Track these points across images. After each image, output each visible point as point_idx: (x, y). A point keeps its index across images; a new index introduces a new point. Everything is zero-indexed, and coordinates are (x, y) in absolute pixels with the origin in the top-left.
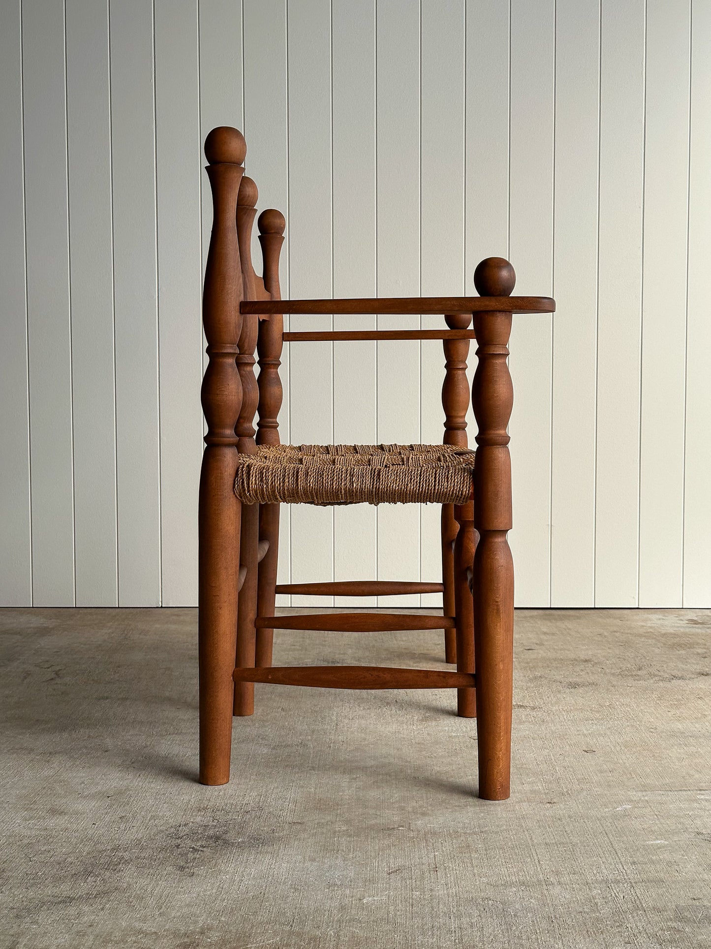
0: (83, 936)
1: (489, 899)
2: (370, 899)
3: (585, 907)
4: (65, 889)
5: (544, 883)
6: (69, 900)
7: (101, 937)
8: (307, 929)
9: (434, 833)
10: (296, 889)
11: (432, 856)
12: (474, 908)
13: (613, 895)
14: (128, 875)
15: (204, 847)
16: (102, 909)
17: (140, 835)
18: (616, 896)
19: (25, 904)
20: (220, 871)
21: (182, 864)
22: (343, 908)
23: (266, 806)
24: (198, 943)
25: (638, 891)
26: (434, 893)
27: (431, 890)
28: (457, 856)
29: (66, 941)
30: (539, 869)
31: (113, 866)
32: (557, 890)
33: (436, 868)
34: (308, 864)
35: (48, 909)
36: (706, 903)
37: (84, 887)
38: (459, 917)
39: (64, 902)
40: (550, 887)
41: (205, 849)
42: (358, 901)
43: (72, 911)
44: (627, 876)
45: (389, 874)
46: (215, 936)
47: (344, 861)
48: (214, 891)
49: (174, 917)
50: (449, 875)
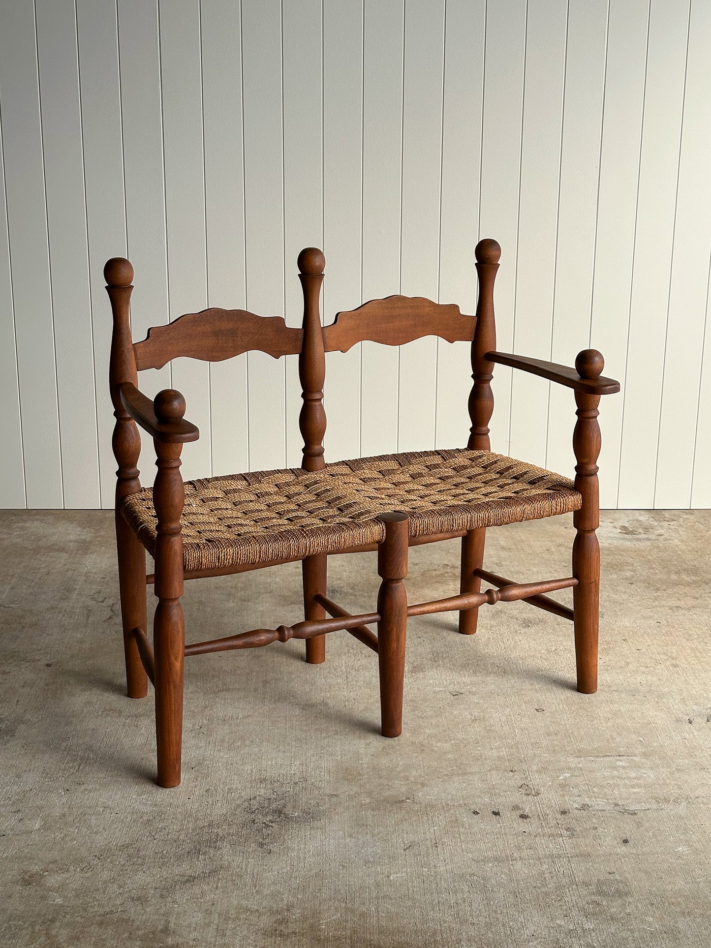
0: (211, 914)
1: (473, 875)
2: (395, 875)
3: (538, 882)
4: (185, 868)
5: (510, 859)
6: (191, 879)
7: (222, 915)
8: (356, 905)
9: (432, 806)
10: (344, 867)
11: (432, 831)
12: (465, 883)
13: (557, 870)
14: (226, 853)
15: (273, 822)
16: (217, 887)
17: (224, 811)
18: (559, 871)
19: (163, 883)
20: (288, 848)
21: (261, 840)
22: (377, 885)
23: (309, 776)
24: (288, 919)
25: (573, 865)
26: (437, 869)
27: (435, 866)
28: (450, 831)
29: (200, 919)
30: (506, 845)
31: (214, 842)
32: (519, 865)
33: (436, 843)
34: (348, 840)
35: (181, 889)
36: (618, 877)
37: (200, 865)
38: (455, 892)
39: (188, 881)
40: (514, 862)
41: (273, 825)
42: (387, 878)
43: (197, 890)
44: (566, 851)
45: (405, 850)
46: (297, 913)
47: (372, 837)
48: (289, 868)
49: (267, 895)
50: (446, 851)
